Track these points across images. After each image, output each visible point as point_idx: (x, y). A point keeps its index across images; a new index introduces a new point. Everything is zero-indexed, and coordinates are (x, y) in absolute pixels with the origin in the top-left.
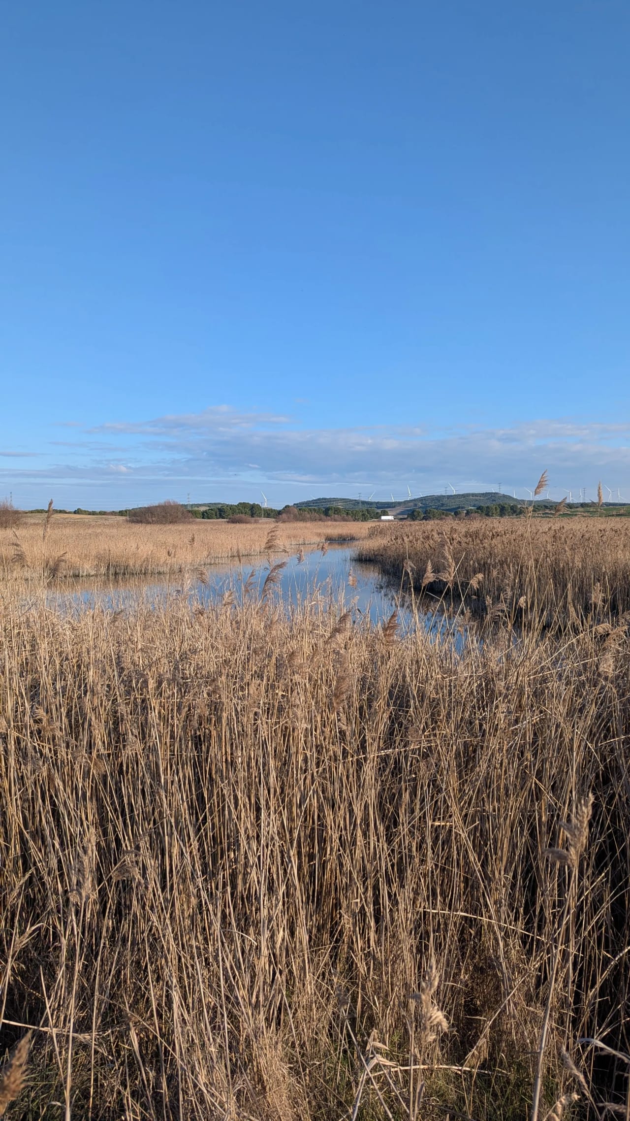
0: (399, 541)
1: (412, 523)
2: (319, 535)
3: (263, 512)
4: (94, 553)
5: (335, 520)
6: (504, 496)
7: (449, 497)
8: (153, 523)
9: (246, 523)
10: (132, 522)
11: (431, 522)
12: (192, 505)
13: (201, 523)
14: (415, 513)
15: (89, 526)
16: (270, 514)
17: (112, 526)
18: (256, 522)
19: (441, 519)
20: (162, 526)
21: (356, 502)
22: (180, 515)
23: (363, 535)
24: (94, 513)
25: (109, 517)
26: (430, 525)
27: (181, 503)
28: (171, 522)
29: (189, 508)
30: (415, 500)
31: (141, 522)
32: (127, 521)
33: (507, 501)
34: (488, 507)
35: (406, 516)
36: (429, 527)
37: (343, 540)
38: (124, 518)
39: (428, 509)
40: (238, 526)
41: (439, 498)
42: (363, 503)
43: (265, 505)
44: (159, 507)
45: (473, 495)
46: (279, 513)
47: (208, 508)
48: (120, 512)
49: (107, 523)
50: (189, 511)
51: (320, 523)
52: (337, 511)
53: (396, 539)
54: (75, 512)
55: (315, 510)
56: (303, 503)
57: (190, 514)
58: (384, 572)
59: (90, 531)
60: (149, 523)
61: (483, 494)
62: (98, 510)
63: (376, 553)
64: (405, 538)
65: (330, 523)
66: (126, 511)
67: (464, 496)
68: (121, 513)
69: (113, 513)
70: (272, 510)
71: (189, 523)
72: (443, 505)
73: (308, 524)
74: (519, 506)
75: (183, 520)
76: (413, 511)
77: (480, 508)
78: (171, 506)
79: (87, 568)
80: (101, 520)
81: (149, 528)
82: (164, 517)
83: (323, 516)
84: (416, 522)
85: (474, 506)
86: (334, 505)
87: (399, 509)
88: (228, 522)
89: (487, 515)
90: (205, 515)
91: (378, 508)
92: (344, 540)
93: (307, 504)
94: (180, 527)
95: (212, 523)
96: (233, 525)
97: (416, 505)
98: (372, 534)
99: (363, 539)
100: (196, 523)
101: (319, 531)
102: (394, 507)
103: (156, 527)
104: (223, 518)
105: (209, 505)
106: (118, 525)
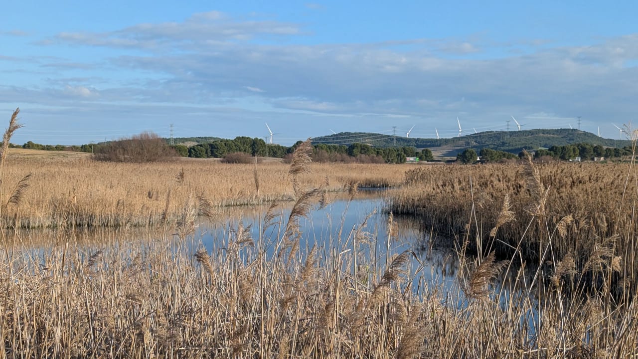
0: (448, 189)
1: (463, 166)
2: (341, 180)
3: (267, 149)
4: (49, 197)
5: (362, 162)
6: (585, 134)
7: (512, 134)
8: (125, 161)
9: (246, 162)
10: (99, 159)
11: (489, 166)
12: (176, 140)
13: (187, 162)
14: (467, 154)
15: (43, 164)
16: (276, 152)
17: (73, 165)
18: (259, 162)
19: (502, 162)
20: (136, 166)
21: (390, 139)
22: (160, 151)
23: (399, 181)
24: (48, 148)
25: (69, 153)
26: (488, 169)
27: (162, 137)
28: (148, 161)
29: (172, 143)
30: (467, 137)
31: (110, 160)
32: (91, 158)
33: (589, 141)
34: (563, 148)
35: (455, 158)
36: (487, 172)
37: (371, 187)
38: (88, 154)
39: (484, 149)
40: (235, 167)
41: (498, 136)
42: (399, 139)
43: (270, 141)
44: (134, 140)
45: (544, 131)
46: (289, 151)
47: (196, 144)
48: (83, 147)
49: (66, 160)
50: (172, 147)
51: (342, 164)
52: (364, 149)
53: (444, 185)
54: (24, 147)
55: (335, 148)
56: (320, 139)
57: (173, 151)
58: (426, 228)
59: (44, 170)
60: (120, 161)
61: (557, 131)
62: (54, 144)
63: (417, 203)
64: (457, 186)
65: (354, 165)
66: (90, 146)
67: (531, 132)
68: (84, 149)
69: (74, 148)
70: (279, 147)
71: (172, 161)
72: (504, 144)
73: (327, 166)
74: (605, 147)
75: (164, 158)
76: (465, 152)
77: (552, 149)
78: (150, 141)
79: (41, 217)
80: (58, 156)
81: (120, 168)
82: (139, 153)
83: (345, 155)
84: (469, 166)
85: (545, 146)
86: (360, 142)
87: (446, 149)
88: (222, 162)
89: (563, 158)
90: (192, 152)
91: (418, 146)
92: (373, 187)
93: (325, 139)
94: (160, 167)
95: (202, 163)
96: (228, 166)
97: (468, 143)
98: (412, 178)
99: (399, 187)
100: (181, 162)
101: (340, 175)
102: (440, 146)
103: (129, 167)
104: (216, 156)
105: (197, 139)
106: (80, 164)
